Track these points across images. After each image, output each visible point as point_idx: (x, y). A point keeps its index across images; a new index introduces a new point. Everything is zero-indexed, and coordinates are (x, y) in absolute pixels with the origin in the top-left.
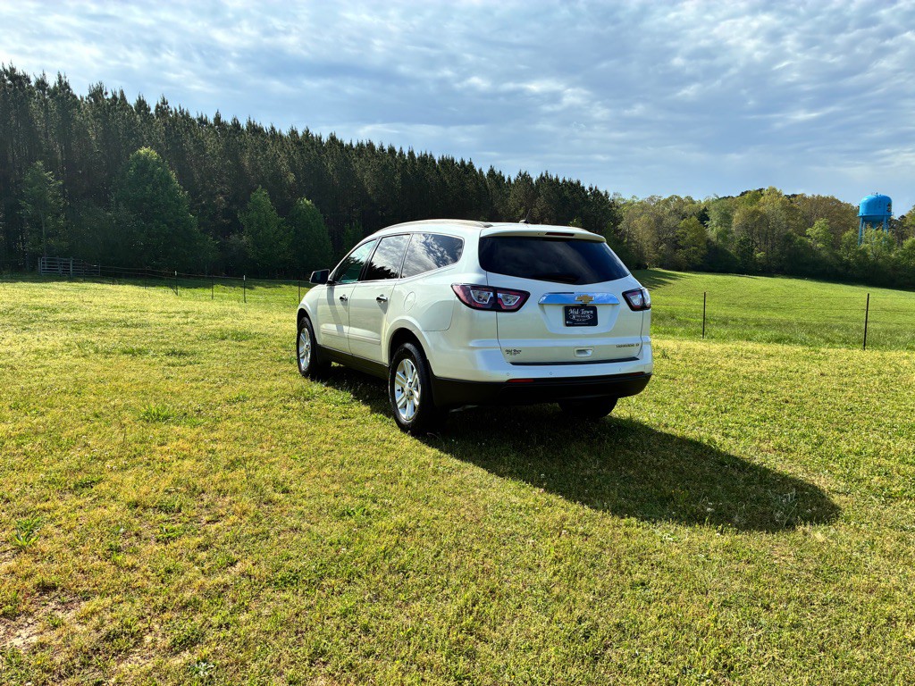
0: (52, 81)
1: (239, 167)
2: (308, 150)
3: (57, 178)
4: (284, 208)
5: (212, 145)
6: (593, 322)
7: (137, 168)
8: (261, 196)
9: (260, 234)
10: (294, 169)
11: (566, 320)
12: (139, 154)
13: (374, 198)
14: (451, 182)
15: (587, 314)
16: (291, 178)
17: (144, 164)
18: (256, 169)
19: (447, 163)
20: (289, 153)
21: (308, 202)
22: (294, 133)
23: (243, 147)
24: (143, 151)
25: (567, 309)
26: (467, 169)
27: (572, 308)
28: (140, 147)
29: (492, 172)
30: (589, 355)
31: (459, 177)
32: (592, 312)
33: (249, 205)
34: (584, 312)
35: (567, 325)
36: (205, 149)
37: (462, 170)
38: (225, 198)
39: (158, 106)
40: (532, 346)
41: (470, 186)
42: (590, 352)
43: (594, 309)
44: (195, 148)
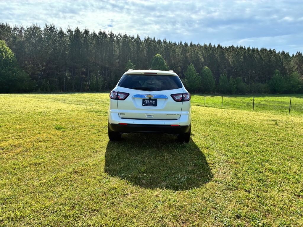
0: (136, 37)
1: (186, 58)
2: (209, 50)
3: (134, 65)
4: (199, 70)
5: (178, 52)
6: (155, 105)
7: (155, 60)
8: (192, 67)
9: (190, 79)
10: (204, 57)
11: (143, 104)
12: (156, 56)
13: (232, 65)
14: (264, 57)
15: (153, 102)
16: (203, 60)
17: (157, 58)
18: (191, 58)
19: (264, 51)
20: (203, 52)
21: (207, 68)
22: (205, 45)
23: (187, 51)
24: (157, 55)
25: (144, 100)
26: (272, 52)
27: (146, 99)
28: (156, 54)
29: (283, 53)
30: (152, 117)
31: (268, 55)
32: (155, 101)
33: (188, 70)
34: (151, 101)
35: (143, 106)
36: (176, 53)
37: (270, 52)
38: (181, 68)
39: (163, 41)
40: (129, 112)
41: (273, 58)
42: (152, 116)
43: (156, 100)
44: (173, 53)
